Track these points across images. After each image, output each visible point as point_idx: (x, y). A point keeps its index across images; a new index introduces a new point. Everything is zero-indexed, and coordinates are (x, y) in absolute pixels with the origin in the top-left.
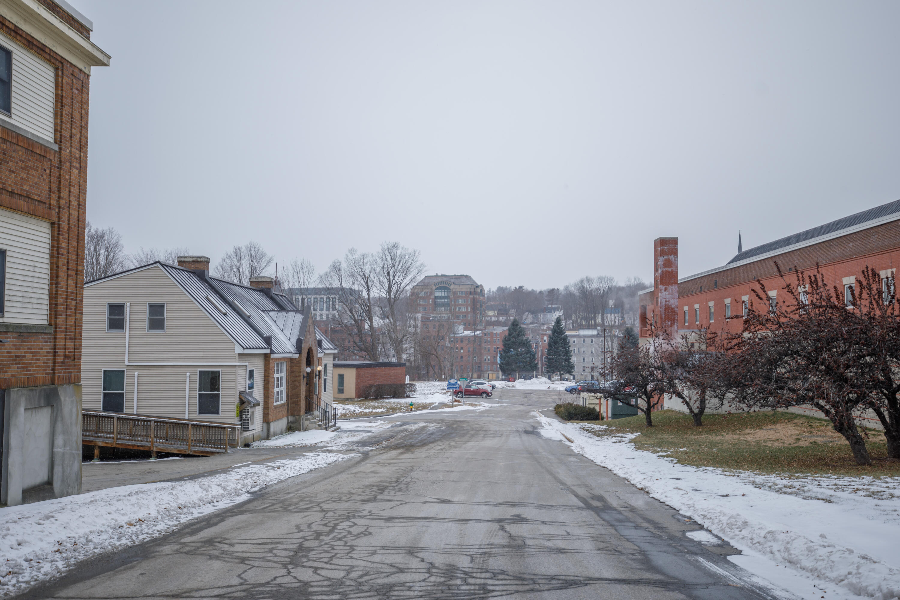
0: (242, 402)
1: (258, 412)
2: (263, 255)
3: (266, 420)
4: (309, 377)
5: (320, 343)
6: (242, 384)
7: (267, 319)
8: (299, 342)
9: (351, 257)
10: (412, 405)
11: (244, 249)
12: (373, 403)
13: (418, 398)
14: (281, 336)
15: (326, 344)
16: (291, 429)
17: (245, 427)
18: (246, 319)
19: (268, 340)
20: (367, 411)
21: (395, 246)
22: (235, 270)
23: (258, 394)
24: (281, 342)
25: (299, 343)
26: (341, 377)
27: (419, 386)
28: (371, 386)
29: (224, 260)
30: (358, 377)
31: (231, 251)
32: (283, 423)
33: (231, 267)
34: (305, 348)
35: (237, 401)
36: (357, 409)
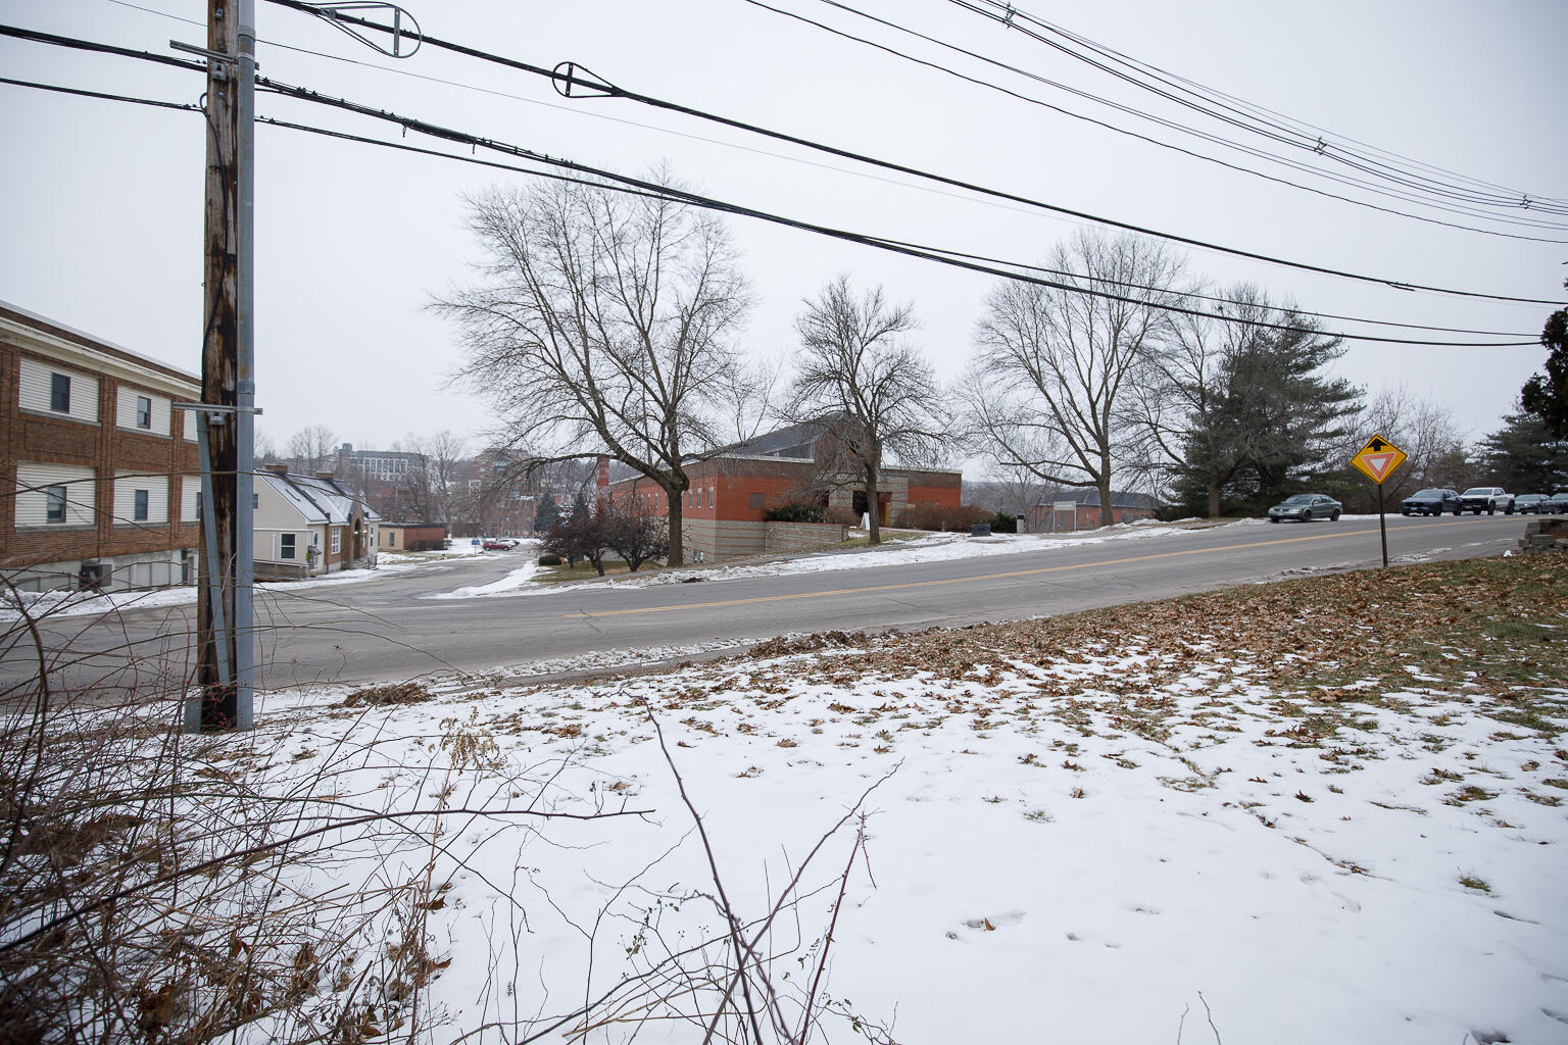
0: (310, 552)
1: (321, 558)
2: (330, 435)
3: (326, 563)
4: (358, 539)
5: (367, 515)
6: (310, 542)
7: (328, 501)
8: (350, 516)
9: (409, 439)
10: (444, 555)
11: (313, 430)
12: (416, 554)
13: (452, 551)
14: (338, 512)
15: (372, 514)
16: (343, 569)
17: (312, 567)
18: (312, 501)
19: (328, 516)
20: (411, 559)
21: (447, 432)
22: (306, 446)
23: (320, 547)
24: (338, 516)
25: (350, 518)
26: (392, 535)
27: (455, 541)
28: (415, 542)
29: (295, 437)
30: (406, 535)
31: (302, 430)
32: (338, 565)
33: (302, 443)
34: (354, 519)
35: (306, 552)
36: (403, 557)
